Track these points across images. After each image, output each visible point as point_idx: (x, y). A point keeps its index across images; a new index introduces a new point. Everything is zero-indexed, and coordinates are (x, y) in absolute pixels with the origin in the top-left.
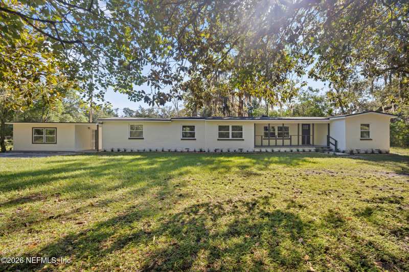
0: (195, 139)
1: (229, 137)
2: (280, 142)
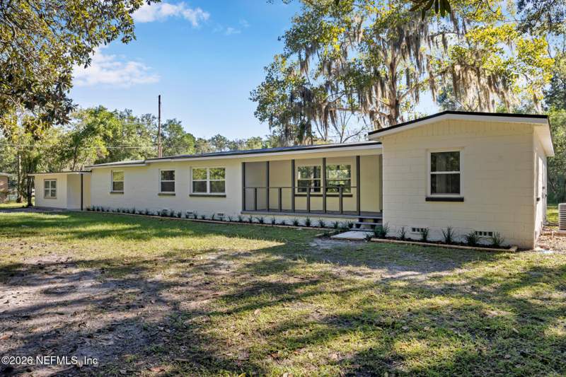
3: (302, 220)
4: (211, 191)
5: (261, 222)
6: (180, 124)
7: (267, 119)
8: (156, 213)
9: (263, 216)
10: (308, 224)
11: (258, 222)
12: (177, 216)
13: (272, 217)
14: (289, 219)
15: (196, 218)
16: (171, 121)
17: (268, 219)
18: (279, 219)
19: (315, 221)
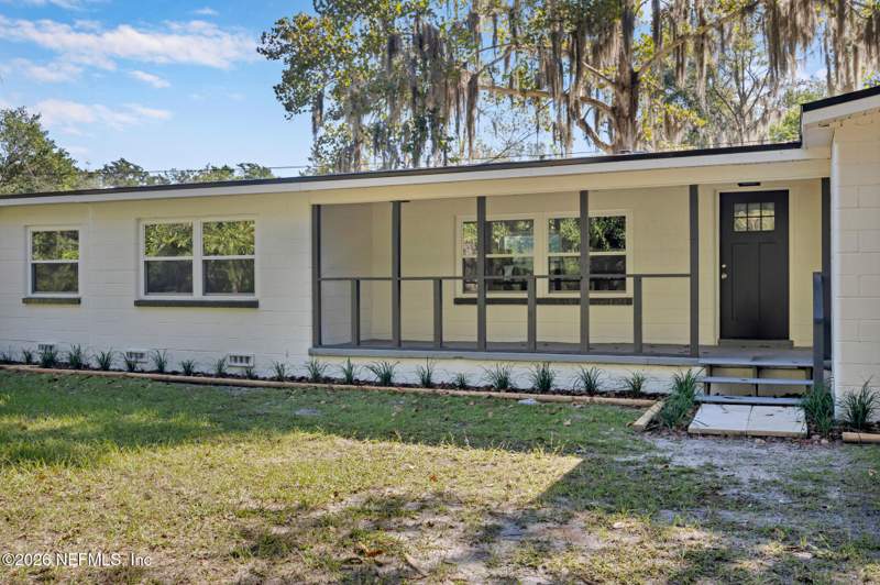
0: (78, 301)
1: (190, 290)
2: (559, 322)
3: (523, 374)
4: (208, 288)
5: (386, 379)
6: (37, 122)
7: (308, 107)
8: (20, 357)
9: (391, 362)
10: (544, 385)
11: (379, 380)
12: (95, 364)
13: (423, 364)
14: (478, 372)
15: (161, 370)
16: (13, 114)
17: (407, 370)
18: (445, 370)
19: (566, 375)
